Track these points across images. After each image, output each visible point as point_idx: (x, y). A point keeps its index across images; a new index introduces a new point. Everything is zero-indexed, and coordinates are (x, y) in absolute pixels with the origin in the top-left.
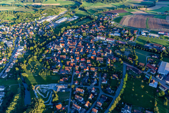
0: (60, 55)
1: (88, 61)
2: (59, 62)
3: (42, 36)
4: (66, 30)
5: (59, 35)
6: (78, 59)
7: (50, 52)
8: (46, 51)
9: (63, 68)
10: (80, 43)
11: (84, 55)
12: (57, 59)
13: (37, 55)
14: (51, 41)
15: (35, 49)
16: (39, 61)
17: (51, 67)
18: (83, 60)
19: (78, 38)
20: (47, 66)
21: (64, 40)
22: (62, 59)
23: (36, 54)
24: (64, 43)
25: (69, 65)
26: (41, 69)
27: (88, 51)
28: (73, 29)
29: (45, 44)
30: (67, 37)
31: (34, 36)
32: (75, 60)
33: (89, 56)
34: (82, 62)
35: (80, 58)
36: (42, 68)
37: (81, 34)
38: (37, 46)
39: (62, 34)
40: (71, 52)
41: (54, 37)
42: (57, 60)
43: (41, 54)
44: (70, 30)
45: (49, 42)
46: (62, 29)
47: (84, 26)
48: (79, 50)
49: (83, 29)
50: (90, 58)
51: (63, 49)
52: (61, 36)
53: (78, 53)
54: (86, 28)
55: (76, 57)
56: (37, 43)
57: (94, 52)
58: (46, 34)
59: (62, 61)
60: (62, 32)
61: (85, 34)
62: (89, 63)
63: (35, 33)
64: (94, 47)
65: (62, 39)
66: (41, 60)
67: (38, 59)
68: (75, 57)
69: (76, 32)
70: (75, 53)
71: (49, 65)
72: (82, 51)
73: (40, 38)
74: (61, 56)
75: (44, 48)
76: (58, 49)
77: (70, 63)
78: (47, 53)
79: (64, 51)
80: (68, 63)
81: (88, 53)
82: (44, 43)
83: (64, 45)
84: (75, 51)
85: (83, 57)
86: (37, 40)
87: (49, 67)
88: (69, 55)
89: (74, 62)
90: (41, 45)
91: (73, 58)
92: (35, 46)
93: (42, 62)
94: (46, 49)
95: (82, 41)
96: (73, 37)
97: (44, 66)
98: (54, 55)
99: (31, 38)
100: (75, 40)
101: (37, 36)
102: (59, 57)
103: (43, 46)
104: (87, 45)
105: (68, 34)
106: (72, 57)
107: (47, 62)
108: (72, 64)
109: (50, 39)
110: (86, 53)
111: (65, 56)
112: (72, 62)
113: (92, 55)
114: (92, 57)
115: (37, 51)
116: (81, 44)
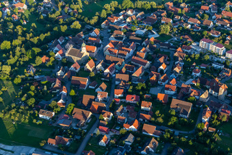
0: (73, 73)
1: (146, 106)
2: (64, 92)
3: (47, 18)
4: (117, 11)
5: (94, 20)
6: (118, 94)
7: (50, 63)
8: (41, 60)
9: (69, 110)
10: (142, 53)
11: (140, 86)
12: (63, 83)
13: (13, 66)
14: (65, 34)
15: (13, 48)
16: (12, 80)
17: (36, 103)
18: (131, 99)
19: (145, 37)
20: (29, 97)
21: (101, 38)
22: (76, 86)
23: (12, 61)
24: (98, 45)
25: (88, 107)
26: (10, 104)
27: (154, 78)
28: (138, 10)
29: (47, 40)
30: (113, 29)
31: (27, 14)
32: (111, 94)
33: (153, 91)
34: (125, 104)
35: (126, 93)
36: (15, 101)
37: (157, 26)
38: (23, 42)
39: (101, 20)
40: (107, 71)
41: (77, 25)
42: (60, 88)
43: (26, 65)
44: (129, 13)
45: (58, 35)
46: (107, 6)
47: (177, 5)
48: (130, 71)
50: (154, 99)
51: (87, 60)
52: (98, 25)
53: (126, 77)
54: (176, 13)
55: (117, 87)
56: (24, 34)
57: (173, 82)
58: (58, 13)
59: (73, 93)
60: (104, 14)
61: (166, 29)
62: (146, 112)
63: (29, 7)
64: (177, 70)
65: (96, 32)
66: (18, 80)
67: (13, 75)
69: (144, 19)
70: (118, 76)
71: (34, 97)
72: (138, 73)
73: (40, 22)
74: (74, 78)
75: (37, 50)
76: (75, 59)
77: (91, 101)
78: (43, 65)
79: (88, 66)
80: (86, 99)
81: (155, 84)
82: (42, 37)
83: (95, 49)
84: (120, 72)
85: (135, 92)
86: (28, 25)
87: (32, 101)
88: (98, 78)
89: (104, 101)
90: (35, 40)
91: (107, 90)
92: (17, 42)
93: (19, 85)
94: (41, 55)
95: (151, 48)
96: (129, 32)
97: (22, 96)
98: (59, 73)
99: (16, 17)
100: (131, 41)
101: (34, 15)
102: (69, 79)
103: (40, 44)
104: (161, 60)
105: (119, 23)
106: (104, 86)
107: (33, 88)
108: (95, 105)
109: (64, 28)
110: (147, 82)
111: (85, 81)
112: (99, 98)
113: (162, 92)
114: (161, 97)
115: (18, 53)
116: (144, 55)
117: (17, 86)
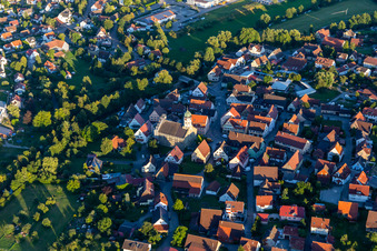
0: (173, 168)
1: (319, 226)
2: (163, 204)
3: (108, 65)
4: (231, 50)
5: (194, 67)
6: (263, 204)
7: (127, 150)
8: (111, 144)
9: (177, 238)
10: (293, 125)
11: (303, 187)
12: (157, 188)
13: (61, 157)
14: (146, 95)
15: (57, 124)
16: (64, 184)
17: (115, 227)
18: (289, 214)
19: (290, 95)
20: (100, 216)
21: (211, 98)
22: (182, 191)
23: (57, 148)
24: (209, 113)
25: (213, 231)
26: (66, 229)
27: (325, 172)
28: (270, 45)
29: (114, 107)
30: (231, 83)
31: (70, 60)
32: (250, 206)
33: (328, 196)
34: (283, 224)
35: (277, 202)
36: (74, 223)
37: (309, 73)
38: (73, 112)
39: (205, 67)
40: (235, 161)
41: (164, 76)
42: (156, 198)
43: (84, 155)
44: (254, 51)
45: (132, 97)
46: (213, 40)
47: (337, 33)
48: (278, 159)
49: (327, 53)
50: (331, 212)
51: (194, 143)
52: (201, 74)
53: (272, 172)
54: (340, 49)
55: (258, 191)
56: (72, 97)
57: (362, 178)
58: (127, 55)
59: (179, 205)
60: (210, 55)
61: (327, 79)
62: (322, 238)
63: (73, 47)
64: (364, 154)
65: (201, 88)
66: (74, 185)
67: (63, 175)
68: (248, 193)
69: (283, 61)
70: (258, 170)
71: (111, 214)
72: (292, 164)
73: (95, 73)
74: (177, 177)
75: (100, 126)
76: (173, 140)
77: (216, 221)
78: (115, 154)
79: (199, 154)
80: (206, 216)
81: (327, 183)
82: (106, 101)
83: (206, 121)
84: (259, 162)
85: (295, 199)
86: (76, 80)
87: (106, 224)
88: (220, 175)
89: (239, 218)
90: (94, 107)
91: (241, 197)
92: (62, 112)
93: (77, 192)
94: (109, 134)
95: (307, 114)
96: (261, 87)
97: (85, 214)
98: (146, 168)
99: (53, 66)
100: (269, 103)
101: (84, 62)
102: (168, 178)
103: (103, 114)
104: (331, 137)
105: (239, 70)
106: (234, 189)
107: (103, 198)
108: (226, 228)
109: (143, 84)
110: (313, 179)
111: (197, 182)
112: (230, 213)
113: (344, 197)
114: (345, 208)
115: (67, 133)
116: (296, 129)
117: (73, 195)
